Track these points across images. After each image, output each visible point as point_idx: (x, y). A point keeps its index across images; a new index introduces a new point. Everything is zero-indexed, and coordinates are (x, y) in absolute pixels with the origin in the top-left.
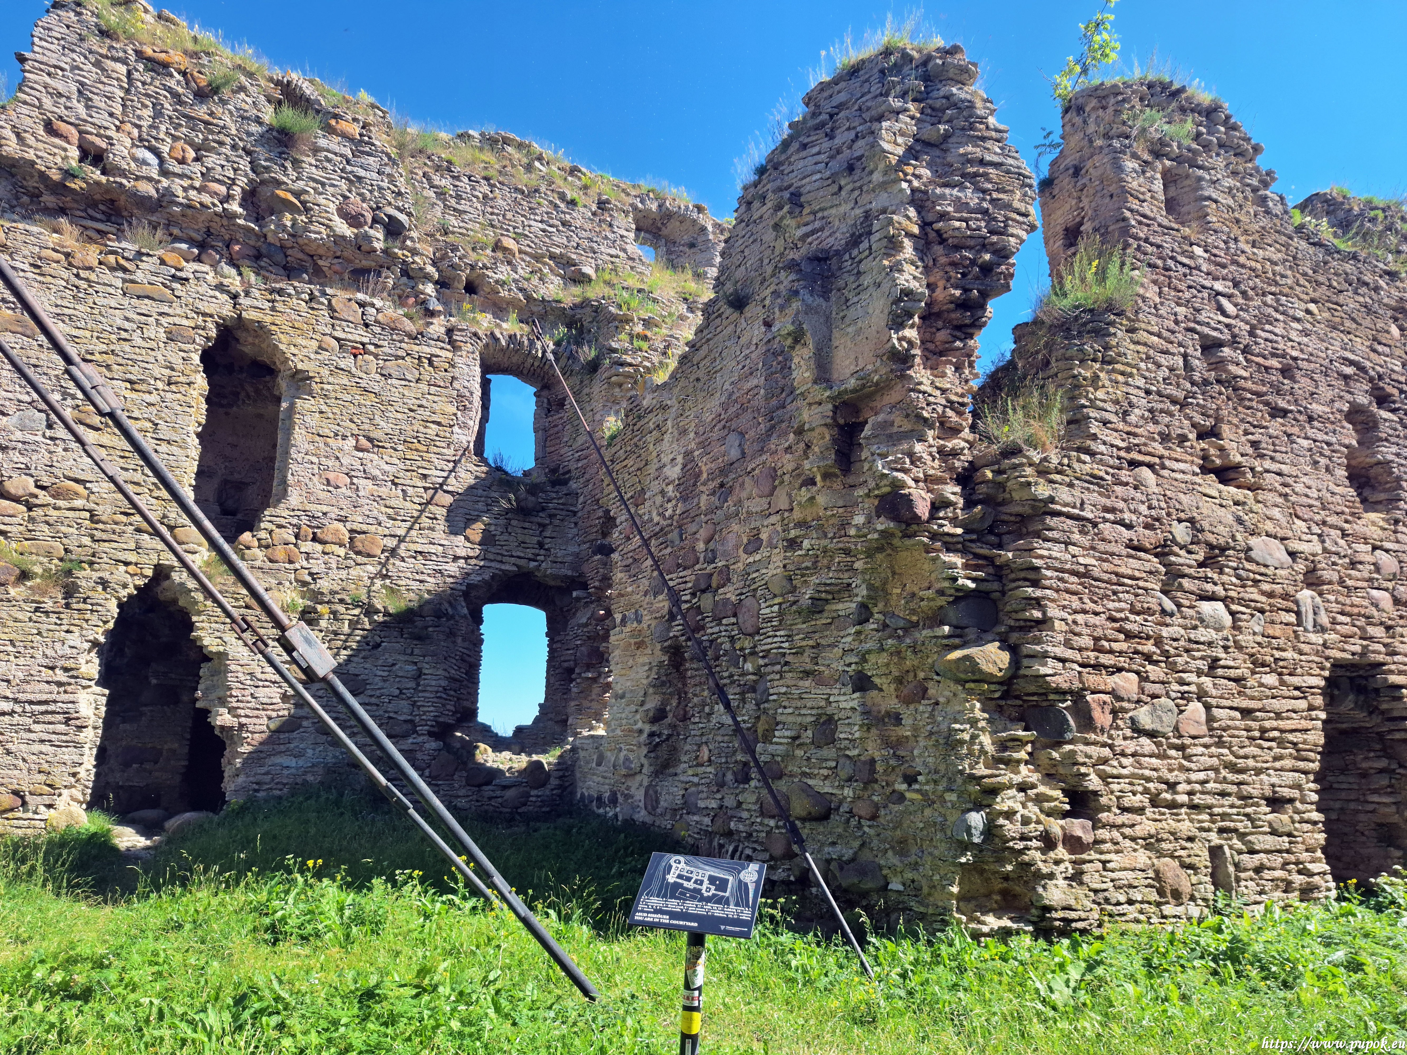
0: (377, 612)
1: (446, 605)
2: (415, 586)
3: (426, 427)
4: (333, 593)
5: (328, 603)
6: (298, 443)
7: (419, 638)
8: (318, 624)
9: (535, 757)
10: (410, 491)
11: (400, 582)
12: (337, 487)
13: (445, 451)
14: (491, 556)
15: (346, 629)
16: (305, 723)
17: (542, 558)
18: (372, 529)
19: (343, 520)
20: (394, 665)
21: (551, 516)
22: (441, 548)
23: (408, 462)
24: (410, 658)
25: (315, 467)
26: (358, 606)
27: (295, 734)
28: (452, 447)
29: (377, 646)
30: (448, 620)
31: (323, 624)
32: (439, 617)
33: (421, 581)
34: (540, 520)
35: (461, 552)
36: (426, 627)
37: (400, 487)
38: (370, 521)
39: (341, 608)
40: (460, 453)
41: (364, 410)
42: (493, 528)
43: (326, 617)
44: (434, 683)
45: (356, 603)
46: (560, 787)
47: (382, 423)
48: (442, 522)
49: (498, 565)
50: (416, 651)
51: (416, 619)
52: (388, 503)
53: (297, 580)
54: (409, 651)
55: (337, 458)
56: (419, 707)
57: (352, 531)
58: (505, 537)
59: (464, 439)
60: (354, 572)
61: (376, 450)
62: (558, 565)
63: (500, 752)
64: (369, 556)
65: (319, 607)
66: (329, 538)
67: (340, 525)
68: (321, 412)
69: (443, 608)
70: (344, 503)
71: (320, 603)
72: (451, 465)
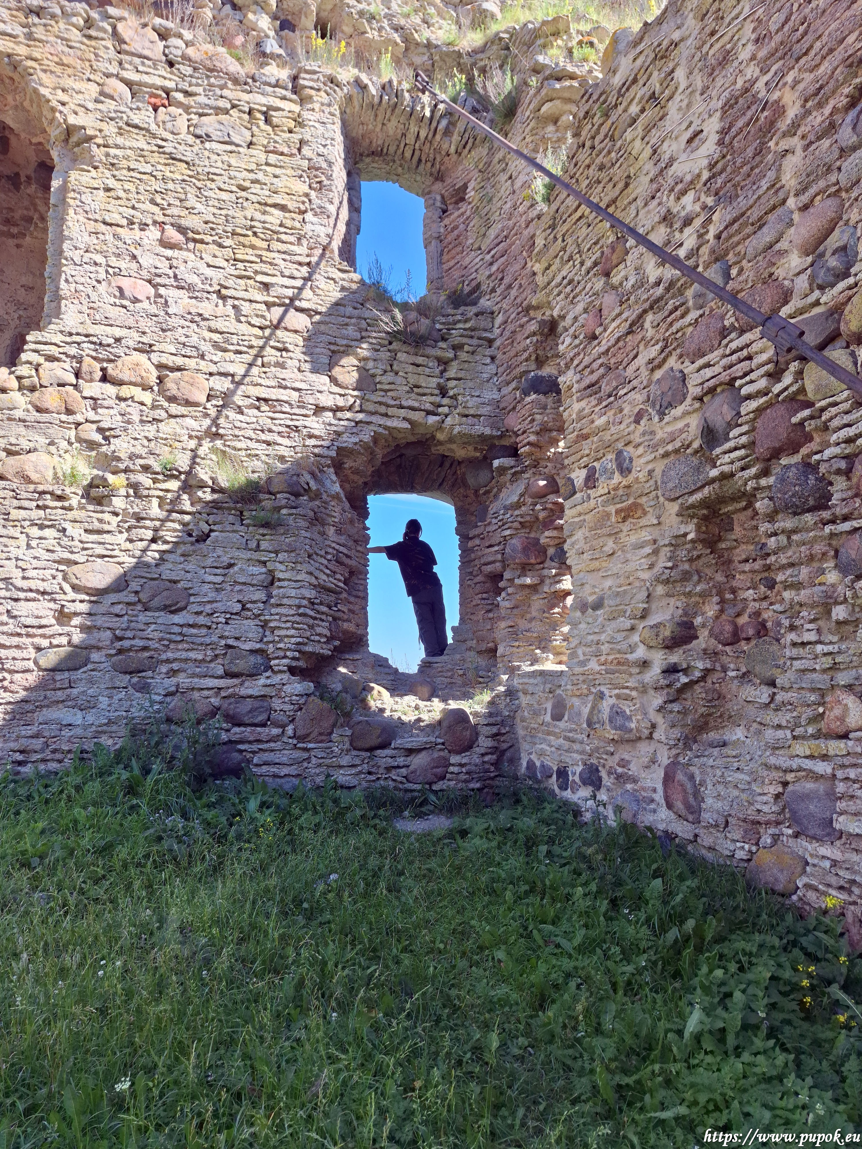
0: (202, 486)
1: (307, 477)
2: (261, 449)
3: (264, 213)
4: (132, 457)
5: (126, 471)
6: (74, 235)
7: (266, 525)
8: (110, 504)
9: (453, 705)
10: (246, 308)
11: (239, 445)
12: (136, 300)
13: (295, 249)
14: (371, 407)
15: (155, 510)
16: (95, 656)
17: (445, 410)
18: (191, 363)
19: (147, 349)
20: (231, 566)
21: (457, 348)
22: (297, 394)
23: (240, 265)
24: (256, 556)
25: (102, 270)
26: (173, 477)
27: (79, 674)
28: (304, 242)
29: (204, 538)
30: (311, 499)
31: (118, 503)
32: (297, 495)
33: (269, 444)
34: (439, 353)
35: (327, 401)
36: (278, 509)
37: (230, 302)
38: (188, 351)
39: (145, 480)
40: (318, 252)
41: (170, 186)
42: (370, 364)
43: (123, 492)
44: (293, 593)
45: (170, 472)
46: (494, 750)
47: (198, 205)
48: (298, 353)
49: (382, 421)
50: (264, 545)
51: (262, 496)
52: (213, 324)
53: (79, 440)
54: (253, 544)
55: (134, 257)
56: (273, 630)
57: (160, 366)
58: (390, 377)
59: (322, 231)
60: (168, 428)
61: (191, 245)
62: (470, 420)
63: (402, 696)
64: (188, 403)
65: (111, 478)
66: (125, 376)
67: (142, 358)
68: (108, 190)
69: (302, 480)
70: (145, 324)
71: (114, 473)
72: (305, 270)
